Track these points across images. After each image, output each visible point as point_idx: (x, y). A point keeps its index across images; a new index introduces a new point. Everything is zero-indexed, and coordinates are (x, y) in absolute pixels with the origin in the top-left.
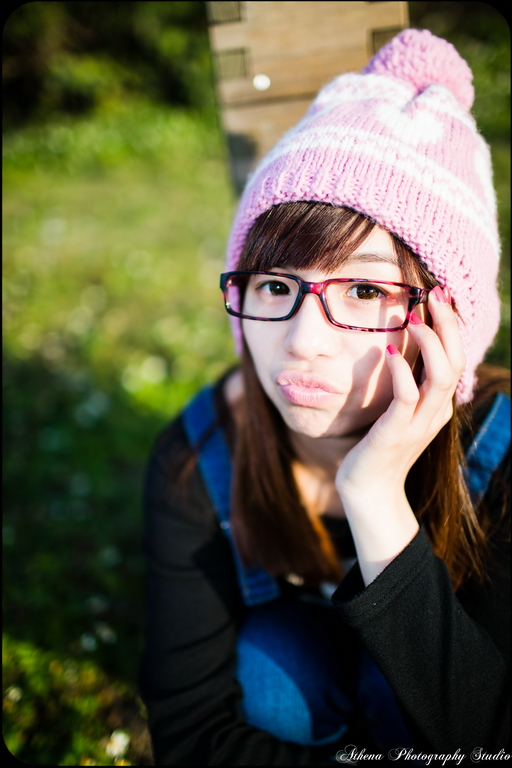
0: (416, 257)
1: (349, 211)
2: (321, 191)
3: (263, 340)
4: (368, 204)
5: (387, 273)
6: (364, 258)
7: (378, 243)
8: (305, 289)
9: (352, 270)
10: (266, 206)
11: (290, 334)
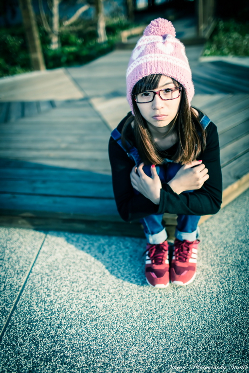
8: (155, 93)
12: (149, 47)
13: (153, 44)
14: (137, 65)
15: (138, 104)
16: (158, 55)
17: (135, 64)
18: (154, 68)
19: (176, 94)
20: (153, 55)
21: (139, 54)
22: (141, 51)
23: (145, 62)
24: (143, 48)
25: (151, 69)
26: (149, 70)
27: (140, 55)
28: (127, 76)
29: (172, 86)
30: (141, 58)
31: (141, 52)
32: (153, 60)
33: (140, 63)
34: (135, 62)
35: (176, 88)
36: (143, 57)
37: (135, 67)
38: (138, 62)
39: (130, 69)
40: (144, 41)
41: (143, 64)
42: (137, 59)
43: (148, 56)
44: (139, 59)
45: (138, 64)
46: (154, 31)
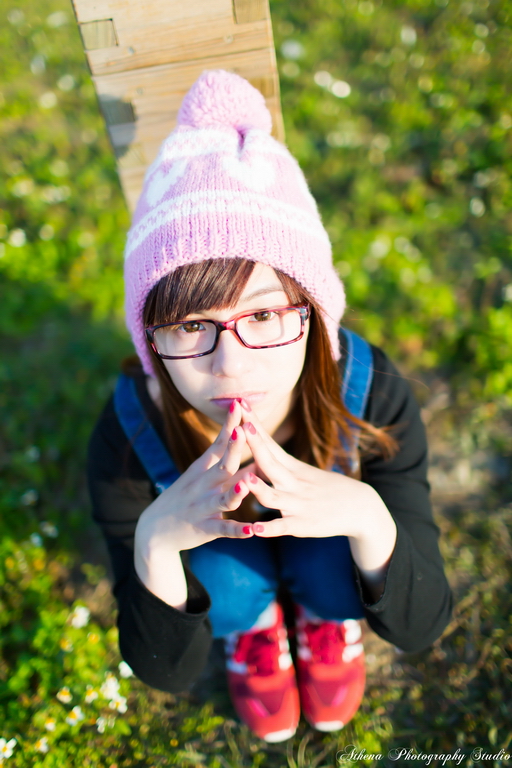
4: (256, 253)
8: (219, 328)
12: (199, 167)
13: (212, 161)
14: (157, 225)
15: (165, 361)
16: (228, 194)
17: (154, 220)
18: (218, 238)
19: (295, 324)
20: (212, 194)
21: (167, 188)
22: (171, 179)
23: (186, 214)
24: (179, 170)
25: (207, 243)
26: (200, 244)
27: (170, 194)
28: (127, 254)
29: (280, 299)
30: (171, 201)
31: (174, 182)
32: (212, 209)
33: (169, 218)
34: (153, 213)
35: (293, 306)
36: (179, 200)
37: (151, 228)
38: (163, 213)
39: (136, 236)
40: (180, 147)
41: (179, 222)
42: (158, 203)
43: (195, 196)
44: (165, 206)
45: (160, 222)
46: (215, 106)
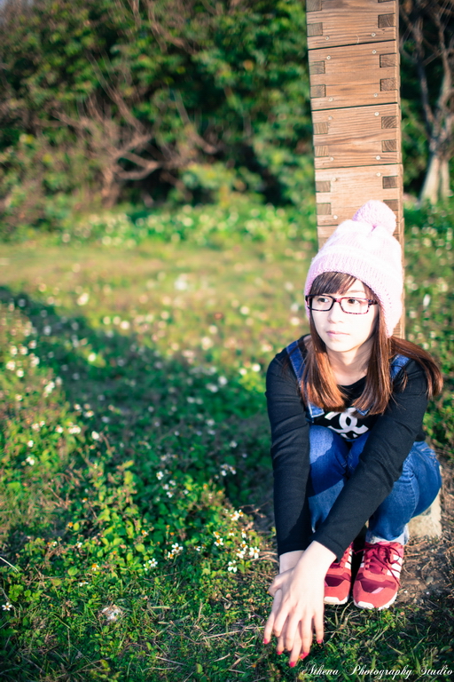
0: (370, 289)
1: (348, 275)
2: (339, 269)
3: (320, 317)
4: (353, 273)
5: (362, 295)
6: (352, 291)
7: (358, 286)
8: (335, 301)
9: (349, 295)
10: (321, 273)
11: (330, 315)
